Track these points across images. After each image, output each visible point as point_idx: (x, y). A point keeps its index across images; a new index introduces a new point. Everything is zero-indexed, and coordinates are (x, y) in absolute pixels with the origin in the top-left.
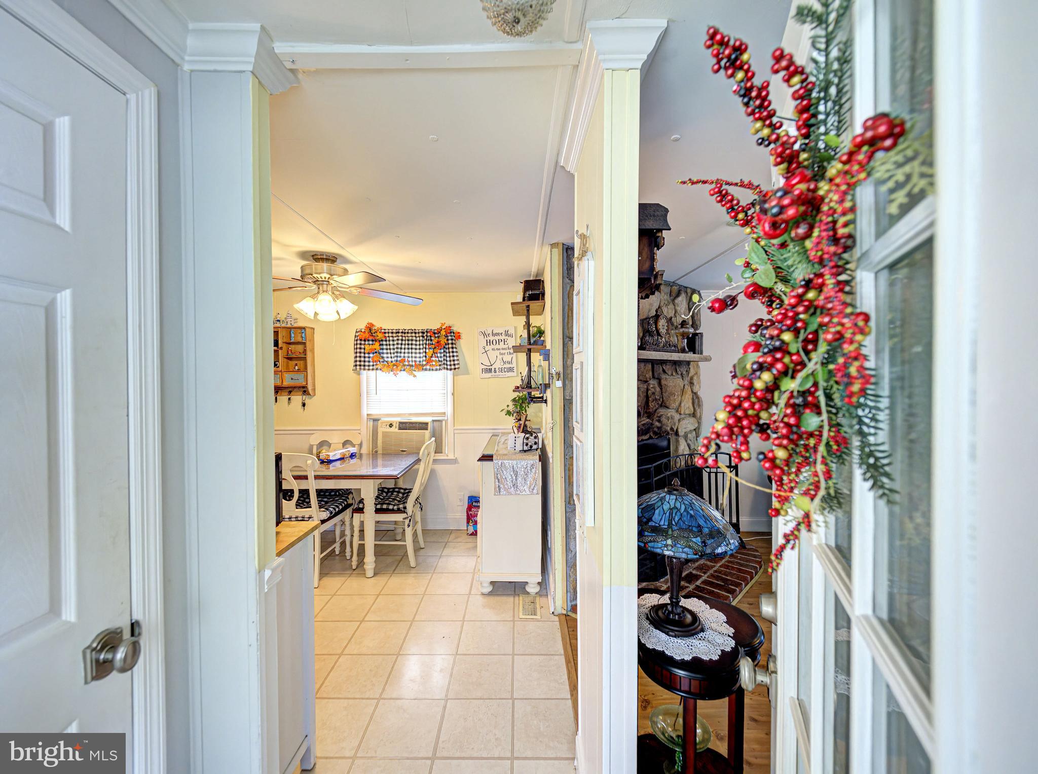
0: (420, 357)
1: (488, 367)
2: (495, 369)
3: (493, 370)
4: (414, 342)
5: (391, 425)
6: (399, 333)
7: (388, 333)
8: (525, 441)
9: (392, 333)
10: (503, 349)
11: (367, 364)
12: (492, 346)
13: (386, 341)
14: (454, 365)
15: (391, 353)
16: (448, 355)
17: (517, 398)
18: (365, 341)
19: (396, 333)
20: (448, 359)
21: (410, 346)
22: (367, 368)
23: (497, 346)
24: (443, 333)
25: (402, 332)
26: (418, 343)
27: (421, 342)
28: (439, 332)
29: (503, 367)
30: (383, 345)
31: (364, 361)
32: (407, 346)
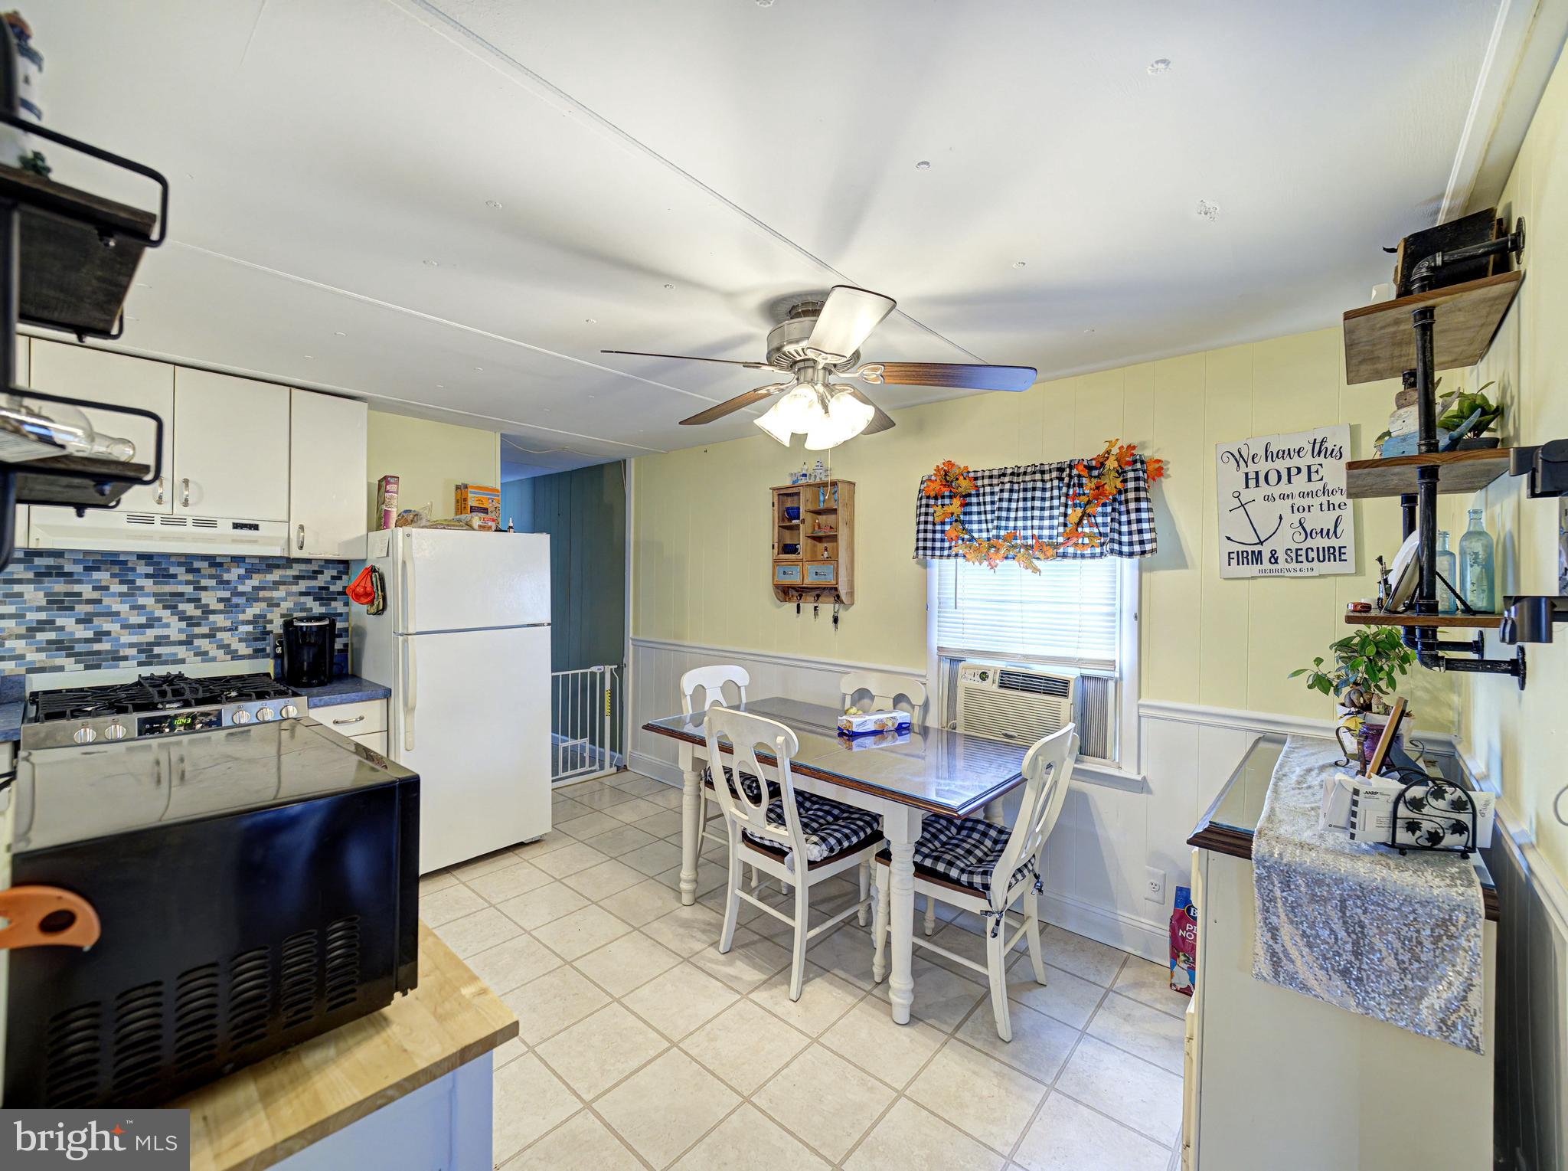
0: (1051, 527)
1: (1249, 549)
2: (1273, 553)
3: (1266, 555)
4: (1038, 494)
5: (984, 676)
6: (1004, 475)
7: (983, 477)
8: (1403, 811)
9: (991, 477)
10: (1302, 495)
11: (938, 545)
12: (1265, 489)
13: (978, 495)
14: (1142, 542)
15: (987, 521)
16: (1124, 518)
17: (1356, 640)
18: (936, 498)
19: (1000, 476)
20: (1125, 528)
21: (1029, 504)
22: (938, 553)
23: (1284, 488)
24: (1112, 464)
25: (1012, 474)
26: (1048, 494)
27: (1056, 493)
28: (1102, 465)
29: (1304, 546)
30: (970, 504)
31: (934, 540)
32: (1021, 504)
